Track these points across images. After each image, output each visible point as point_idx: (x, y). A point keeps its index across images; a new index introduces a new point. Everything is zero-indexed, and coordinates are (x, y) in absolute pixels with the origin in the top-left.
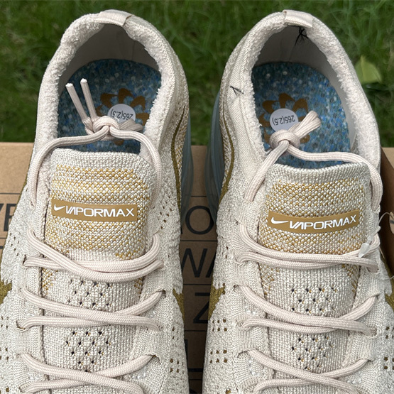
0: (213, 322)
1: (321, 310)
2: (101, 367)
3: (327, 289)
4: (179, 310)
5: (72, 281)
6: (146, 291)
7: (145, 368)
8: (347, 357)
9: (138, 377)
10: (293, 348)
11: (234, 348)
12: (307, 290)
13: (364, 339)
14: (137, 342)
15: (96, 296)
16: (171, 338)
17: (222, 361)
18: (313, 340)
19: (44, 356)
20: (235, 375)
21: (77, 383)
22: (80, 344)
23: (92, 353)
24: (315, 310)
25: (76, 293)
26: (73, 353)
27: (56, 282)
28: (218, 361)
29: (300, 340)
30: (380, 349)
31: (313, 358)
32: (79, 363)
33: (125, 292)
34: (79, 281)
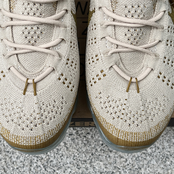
0: (90, 27)
1: (138, 16)
2: (39, 44)
3: (142, 6)
4: (74, 21)
5: (24, 4)
6: (58, 9)
7: (59, 45)
8: (150, 40)
9: (56, 49)
10: (126, 35)
11: (99, 37)
12: (133, 7)
13: (158, 31)
14: (55, 33)
15: (35, 10)
16: (71, 32)
17: (94, 43)
18: (135, 30)
19: (13, 40)
20: (100, 48)
21: (29, 51)
22: (29, 33)
23: (35, 38)
24: (136, 16)
25: (26, 9)
26: (26, 37)
27: (17, 5)
28: (92, 43)
29: (129, 30)
30: (165, 36)
31: (134, 39)
32: (29, 42)
33: (49, 9)
34: (27, 3)
